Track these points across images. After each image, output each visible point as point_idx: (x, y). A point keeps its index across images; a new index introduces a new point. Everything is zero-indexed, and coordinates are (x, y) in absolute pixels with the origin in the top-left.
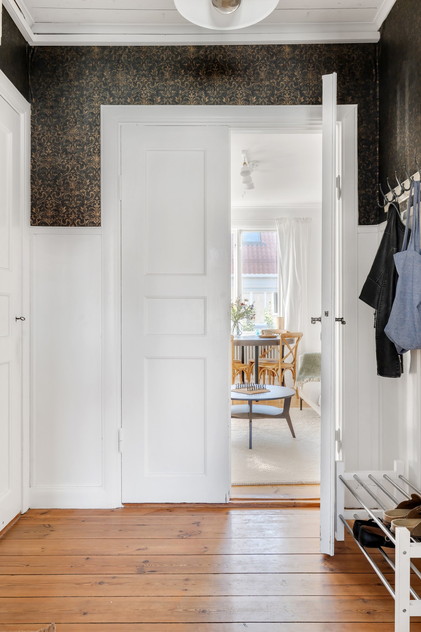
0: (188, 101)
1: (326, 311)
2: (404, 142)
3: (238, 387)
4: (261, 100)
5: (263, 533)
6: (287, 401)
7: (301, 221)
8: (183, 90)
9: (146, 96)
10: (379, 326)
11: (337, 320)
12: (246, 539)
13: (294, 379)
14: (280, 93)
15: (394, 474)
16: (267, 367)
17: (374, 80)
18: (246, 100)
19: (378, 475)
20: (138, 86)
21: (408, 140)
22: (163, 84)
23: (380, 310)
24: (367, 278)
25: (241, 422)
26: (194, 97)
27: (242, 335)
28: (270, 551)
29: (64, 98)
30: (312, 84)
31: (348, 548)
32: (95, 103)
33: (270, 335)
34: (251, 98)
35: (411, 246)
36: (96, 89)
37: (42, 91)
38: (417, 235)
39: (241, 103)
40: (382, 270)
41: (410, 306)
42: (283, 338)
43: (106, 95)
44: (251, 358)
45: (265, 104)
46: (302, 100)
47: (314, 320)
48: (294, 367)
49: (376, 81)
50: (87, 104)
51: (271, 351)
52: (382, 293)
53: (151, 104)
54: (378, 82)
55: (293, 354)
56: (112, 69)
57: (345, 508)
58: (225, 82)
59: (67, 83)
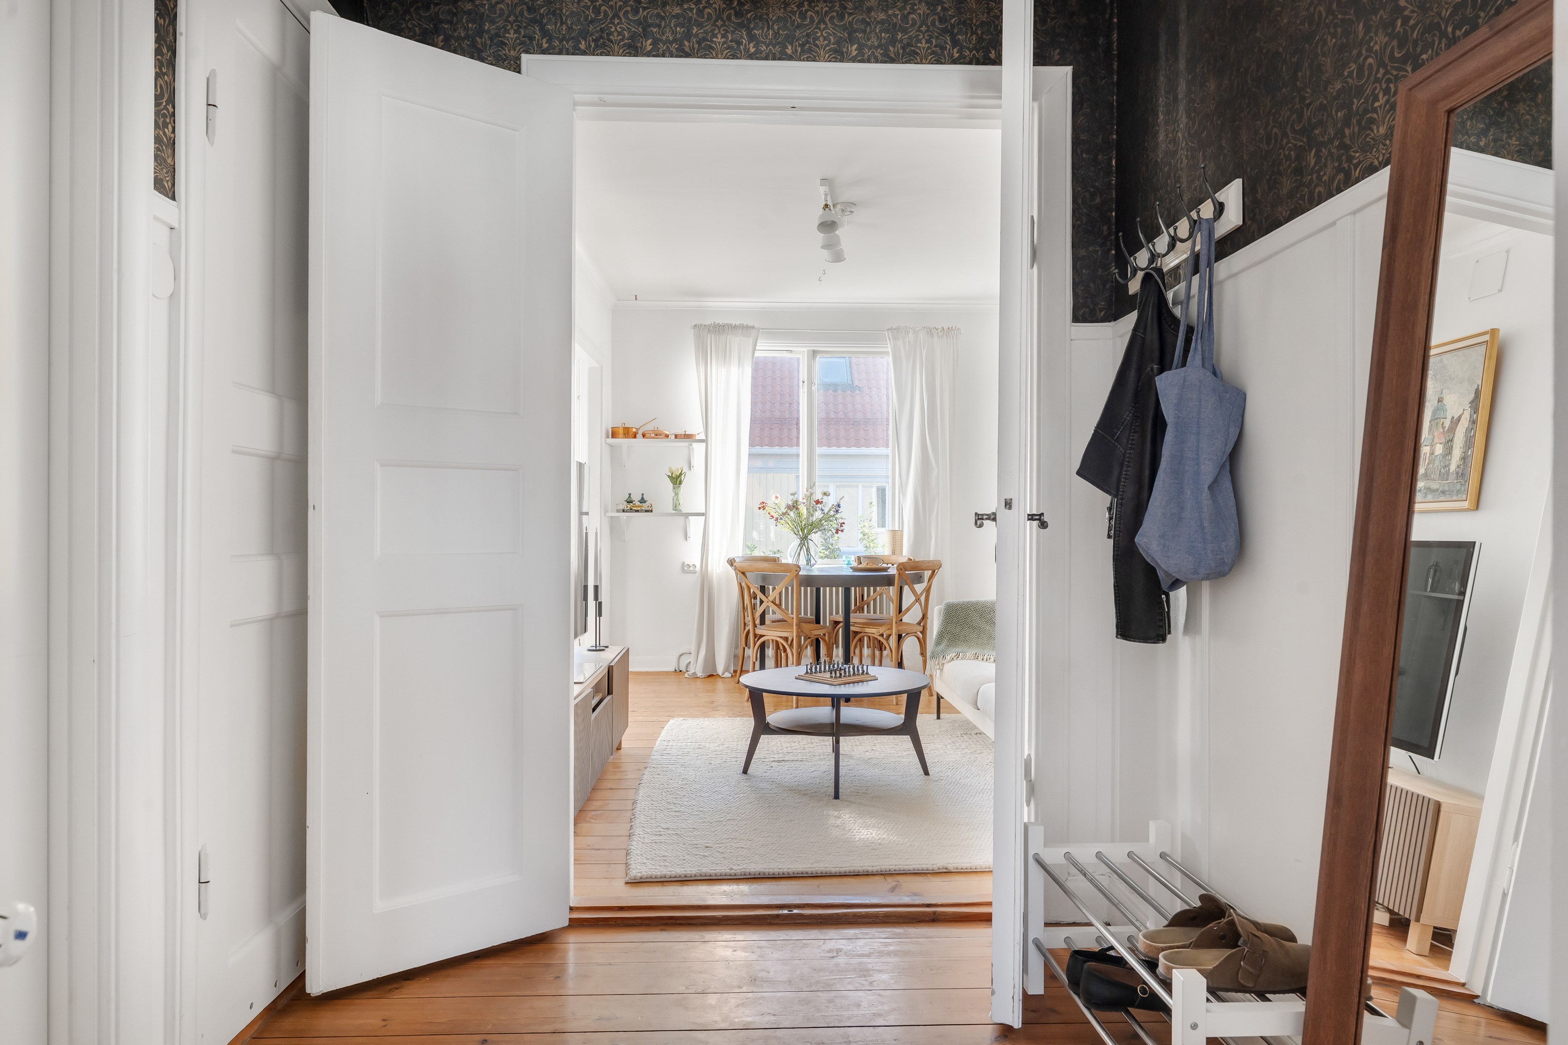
0: (711, 51)
1: (1008, 497)
2: (1174, 141)
3: (811, 669)
4: (867, 51)
5: (870, 979)
6: (913, 697)
7: (938, 333)
8: (700, 25)
9: (620, 37)
10: (1121, 534)
11: (1031, 517)
12: (833, 994)
13: (923, 656)
14: (908, 38)
15: (1149, 851)
16: (867, 630)
17: (1107, 16)
18: (835, 51)
19: (1117, 853)
20: (602, 14)
21: (1184, 137)
22: (658, 13)
23: (1122, 499)
24: (1095, 431)
25: (815, 744)
26: (724, 43)
27: (815, 566)
28: (885, 1020)
29: (441, 38)
30: (977, 21)
31: (1053, 1010)
32: (509, 51)
33: (874, 566)
34: (848, 47)
35: (1195, 358)
36: (512, 18)
37: (394, 20)
38: (1207, 335)
39: (826, 58)
40: (1127, 414)
41: (1192, 487)
42: (901, 572)
43: (534, 33)
44: (834, 614)
45: (877, 62)
46: (956, 55)
47: (980, 519)
48: (923, 632)
49: (1111, 17)
50: (491, 51)
51: (875, 600)
52: (1127, 461)
53: (630, 55)
54: (1115, 20)
55: (921, 605)
57: (1047, 925)
58: (791, 12)
59: (448, 5)
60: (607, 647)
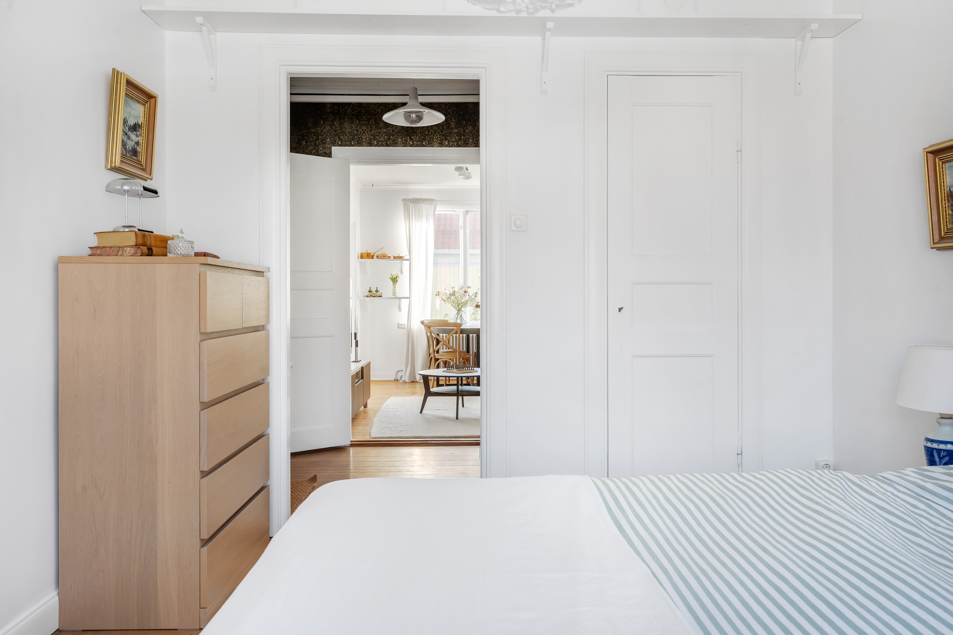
8: (393, 135)
9: (366, 140)
14: (466, 139)
18: (440, 143)
20: (359, 132)
22: (378, 131)
25: (449, 400)
26: (401, 141)
29: (305, 141)
32: (328, 145)
36: (328, 134)
39: (437, 146)
43: (336, 139)
45: (454, 147)
50: (322, 145)
53: (369, 146)
56: (340, 120)
60: (360, 361)
